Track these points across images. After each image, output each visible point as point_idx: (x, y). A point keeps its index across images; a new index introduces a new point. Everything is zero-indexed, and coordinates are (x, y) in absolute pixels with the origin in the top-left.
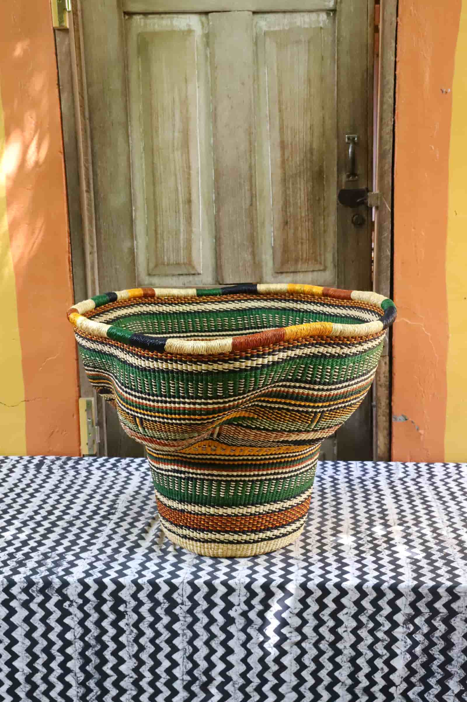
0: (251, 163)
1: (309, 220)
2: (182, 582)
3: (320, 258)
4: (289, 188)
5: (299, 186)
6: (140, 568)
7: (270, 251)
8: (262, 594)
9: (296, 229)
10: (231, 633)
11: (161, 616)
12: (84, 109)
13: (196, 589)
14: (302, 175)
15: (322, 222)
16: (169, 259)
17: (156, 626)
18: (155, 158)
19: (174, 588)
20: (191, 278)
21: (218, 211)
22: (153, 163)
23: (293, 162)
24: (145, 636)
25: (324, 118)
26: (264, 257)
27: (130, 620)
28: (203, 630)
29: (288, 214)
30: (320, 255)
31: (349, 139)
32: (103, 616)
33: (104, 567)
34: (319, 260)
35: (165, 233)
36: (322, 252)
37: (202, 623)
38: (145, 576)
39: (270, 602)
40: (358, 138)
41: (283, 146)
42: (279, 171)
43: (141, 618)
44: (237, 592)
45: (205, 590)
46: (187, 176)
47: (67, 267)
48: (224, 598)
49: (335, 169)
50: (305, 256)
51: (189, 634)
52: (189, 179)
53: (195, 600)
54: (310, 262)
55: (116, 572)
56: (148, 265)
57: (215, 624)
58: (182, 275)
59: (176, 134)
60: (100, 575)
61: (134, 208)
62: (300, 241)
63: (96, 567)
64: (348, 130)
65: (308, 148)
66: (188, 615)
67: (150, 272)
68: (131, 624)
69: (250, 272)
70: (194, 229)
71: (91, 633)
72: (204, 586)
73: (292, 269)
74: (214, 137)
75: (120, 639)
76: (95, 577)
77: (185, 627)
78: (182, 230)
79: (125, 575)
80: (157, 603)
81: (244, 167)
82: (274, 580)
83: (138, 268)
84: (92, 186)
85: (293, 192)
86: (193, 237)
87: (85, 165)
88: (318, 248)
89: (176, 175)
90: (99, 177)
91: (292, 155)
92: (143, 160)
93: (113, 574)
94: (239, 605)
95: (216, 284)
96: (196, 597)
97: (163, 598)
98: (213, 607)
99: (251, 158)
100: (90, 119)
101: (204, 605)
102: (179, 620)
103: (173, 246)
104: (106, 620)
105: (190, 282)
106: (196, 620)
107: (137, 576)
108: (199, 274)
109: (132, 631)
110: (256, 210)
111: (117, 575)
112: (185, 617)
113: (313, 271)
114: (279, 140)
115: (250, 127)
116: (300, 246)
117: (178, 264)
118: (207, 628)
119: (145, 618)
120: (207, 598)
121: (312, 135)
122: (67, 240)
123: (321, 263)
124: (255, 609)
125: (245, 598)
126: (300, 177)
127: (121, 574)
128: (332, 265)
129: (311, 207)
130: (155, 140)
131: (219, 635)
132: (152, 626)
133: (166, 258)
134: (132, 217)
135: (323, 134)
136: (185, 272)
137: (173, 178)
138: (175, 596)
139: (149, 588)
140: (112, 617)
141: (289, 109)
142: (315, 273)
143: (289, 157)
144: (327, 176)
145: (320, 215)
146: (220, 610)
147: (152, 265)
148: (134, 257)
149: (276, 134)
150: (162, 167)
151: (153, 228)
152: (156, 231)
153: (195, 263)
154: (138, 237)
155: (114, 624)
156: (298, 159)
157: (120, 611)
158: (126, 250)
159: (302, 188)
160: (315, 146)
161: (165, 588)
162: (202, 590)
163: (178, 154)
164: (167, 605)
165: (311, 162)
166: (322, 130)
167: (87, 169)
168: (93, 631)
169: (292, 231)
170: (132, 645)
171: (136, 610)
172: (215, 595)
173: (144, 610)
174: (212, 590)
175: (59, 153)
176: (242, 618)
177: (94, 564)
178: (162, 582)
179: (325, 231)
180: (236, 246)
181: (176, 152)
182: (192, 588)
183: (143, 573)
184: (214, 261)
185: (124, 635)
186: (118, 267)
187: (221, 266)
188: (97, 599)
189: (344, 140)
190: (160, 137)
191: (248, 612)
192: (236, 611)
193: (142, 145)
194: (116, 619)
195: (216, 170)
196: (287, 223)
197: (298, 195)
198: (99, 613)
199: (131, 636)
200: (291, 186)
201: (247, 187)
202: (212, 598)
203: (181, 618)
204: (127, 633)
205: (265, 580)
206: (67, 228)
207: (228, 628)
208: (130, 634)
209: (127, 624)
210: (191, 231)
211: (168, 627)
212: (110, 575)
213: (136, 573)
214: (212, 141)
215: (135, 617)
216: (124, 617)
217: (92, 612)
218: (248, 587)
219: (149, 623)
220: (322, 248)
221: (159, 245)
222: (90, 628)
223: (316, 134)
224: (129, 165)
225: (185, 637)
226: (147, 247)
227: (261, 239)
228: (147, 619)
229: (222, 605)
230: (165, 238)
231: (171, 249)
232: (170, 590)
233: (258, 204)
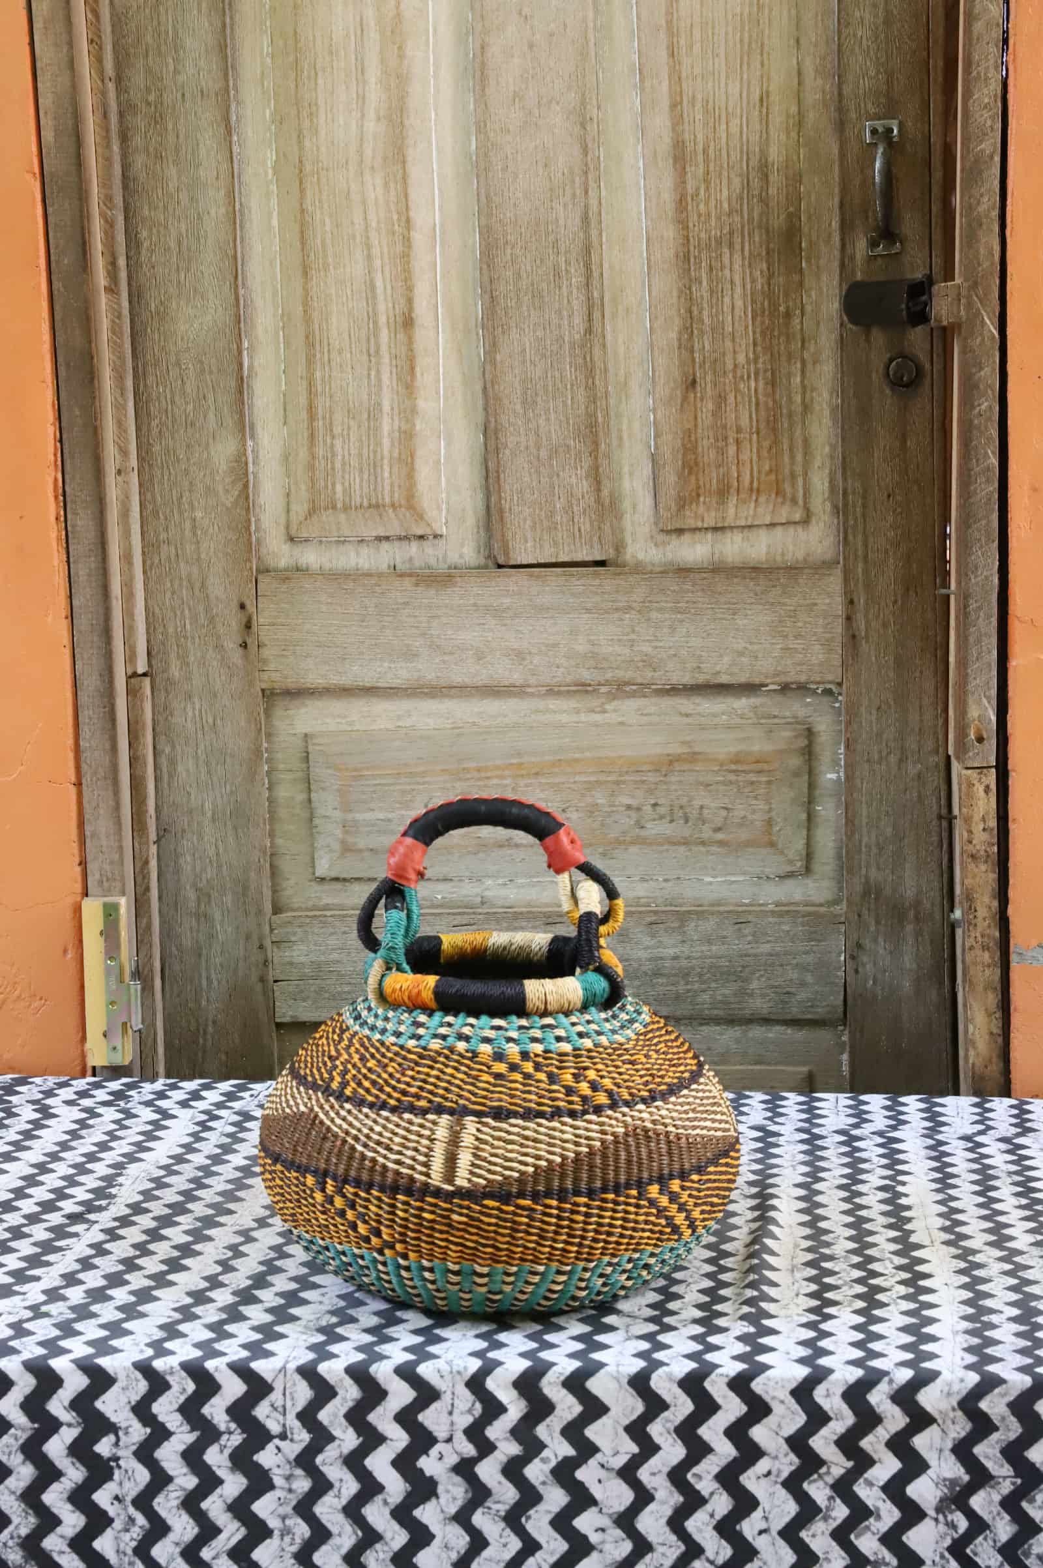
0: (586, 207)
1: (757, 374)
2: (283, 1369)
3: (793, 486)
4: (700, 283)
5: (727, 272)
6: (159, 1334)
7: (647, 470)
8: (515, 1409)
9: (721, 399)
10: (426, 1527)
11: (221, 1473)
12: (101, 48)
13: (324, 1391)
14: (737, 240)
15: (798, 379)
16: (347, 492)
17: (204, 1505)
18: (309, 193)
19: (258, 1388)
20: (414, 548)
21: (493, 347)
22: (302, 211)
23: (712, 203)
24: (171, 1537)
25: (799, 73)
26: (626, 484)
27: (127, 1485)
28: (341, 1517)
29: (696, 355)
30: (793, 476)
31: (874, 132)
32: (48, 1473)
33: (56, 1332)
34: (788, 490)
35: (338, 417)
36: (799, 469)
37: (338, 1496)
38: (172, 1353)
39: (541, 1431)
40: (901, 126)
41: (680, 156)
42: (670, 233)
43: (160, 1480)
44: (446, 1398)
45: (349, 1393)
46: (399, 248)
47: (51, 508)
48: (406, 1417)
49: (835, 224)
50: (746, 479)
51: (302, 1530)
52: (406, 257)
53: (321, 1424)
54: (762, 499)
55: (90, 1343)
56: (288, 511)
57: (379, 1499)
58: (387, 538)
59: (371, 126)
60: (41, 1351)
61: (246, 345)
62: (732, 436)
63: (30, 1333)
64: (872, 110)
65: (754, 162)
66: (299, 1472)
67: (293, 532)
68: (129, 1499)
69: (586, 527)
70: (421, 403)
71: (11, 1528)
72: (348, 1381)
73: (709, 521)
74: (479, 131)
75: (97, 1544)
76: (26, 1355)
77: (288, 1509)
78: (386, 406)
79: (116, 1350)
80: (208, 1434)
81: (567, 219)
82: (554, 1364)
83: (258, 520)
84: (123, 275)
85: (712, 291)
86: (418, 427)
87: (102, 214)
88: (786, 459)
89: (369, 247)
90: (144, 252)
91: (707, 182)
92: (274, 201)
93: (78, 1348)
94: (449, 1440)
95: (486, 567)
96: (323, 1416)
97: (228, 1418)
98: (375, 1448)
99: (586, 192)
100: (119, 79)
101: (348, 1439)
102: (271, 1487)
103: (360, 455)
104: (55, 1487)
105: (411, 559)
106: (322, 1485)
107: (150, 1352)
108: (435, 536)
109: (132, 1520)
110: (604, 346)
111: (90, 1351)
112: (288, 1478)
113: (773, 525)
114: (667, 140)
115: (583, 103)
116: (732, 450)
117: (377, 506)
118: (353, 1511)
119: (169, 1479)
120: (357, 1417)
121: (766, 121)
122: (51, 431)
123: (794, 501)
124: (496, 1453)
125: (467, 1421)
126: (731, 245)
127: (102, 1347)
128: (828, 505)
129: (763, 333)
130: (307, 143)
131: (388, 1536)
132: (192, 1503)
133: (339, 488)
134: (240, 365)
135: (800, 124)
136: (395, 529)
137: (359, 255)
138: (262, 1411)
139: (182, 1387)
140: (74, 1474)
141: (697, 48)
142: (779, 531)
143: (698, 189)
144: (811, 243)
145: (790, 357)
146: (394, 1456)
147: (299, 509)
148: (246, 486)
149: (661, 122)
150: (327, 220)
151: (303, 400)
152: (311, 409)
153: (426, 501)
154: (259, 430)
155: (81, 1498)
156: (725, 193)
157: (98, 1456)
158: (223, 467)
159: (737, 279)
160: (775, 154)
161: (233, 1388)
162: (341, 1392)
163: (375, 188)
164: (237, 1439)
165: (764, 201)
166: (794, 109)
167: (110, 224)
168: (16, 1520)
169: (710, 406)
170: (131, 1564)
171: (145, 1453)
172: (379, 1410)
173: (169, 1455)
174: (373, 1393)
175: (29, 177)
176: (458, 1479)
177: (25, 1325)
178: (224, 1367)
179: (806, 408)
180: (544, 454)
181: (367, 177)
182: (312, 1386)
183: (168, 1345)
184: (480, 496)
185: (109, 1531)
186: (199, 514)
187: (501, 511)
188: (33, 1421)
189: (860, 137)
190: (322, 133)
191: (474, 1461)
192: (440, 1459)
193: (271, 157)
194: (86, 1481)
195: (486, 232)
196: (694, 382)
197: (727, 300)
198: (37, 1466)
199: (126, 1537)
200: (704, 275)
201: (577, 279)
202: (372, 1418)
203: (278, 1481)
204: (118, 1524)
205: (526, 1364)
206: (49, 395)
207: (417, 1513)
208: (127, 1530)
209: (117, 1498)
210: (414, 410)
211: (240, 1508)
212: (67, 1351)
213: (147, 1345)
214: (474, 147)
215: (143, 1476)
216: (109, 1477)
217: (15, 1460)
218: (476, 1384)
219: (180, 1494)
220: (799, 457)
221: (320, 451)
222: (7, 1511)
223: (777, 120)
224: (235, 218)
225: (287, 1539)
226: (286, 458)
227: (620, 430)
228: (177, 1481)
229: (398, 1438)
230: (337, 430)
231: (354, 462)
232: (246, 1393)
233: (608, 327)
